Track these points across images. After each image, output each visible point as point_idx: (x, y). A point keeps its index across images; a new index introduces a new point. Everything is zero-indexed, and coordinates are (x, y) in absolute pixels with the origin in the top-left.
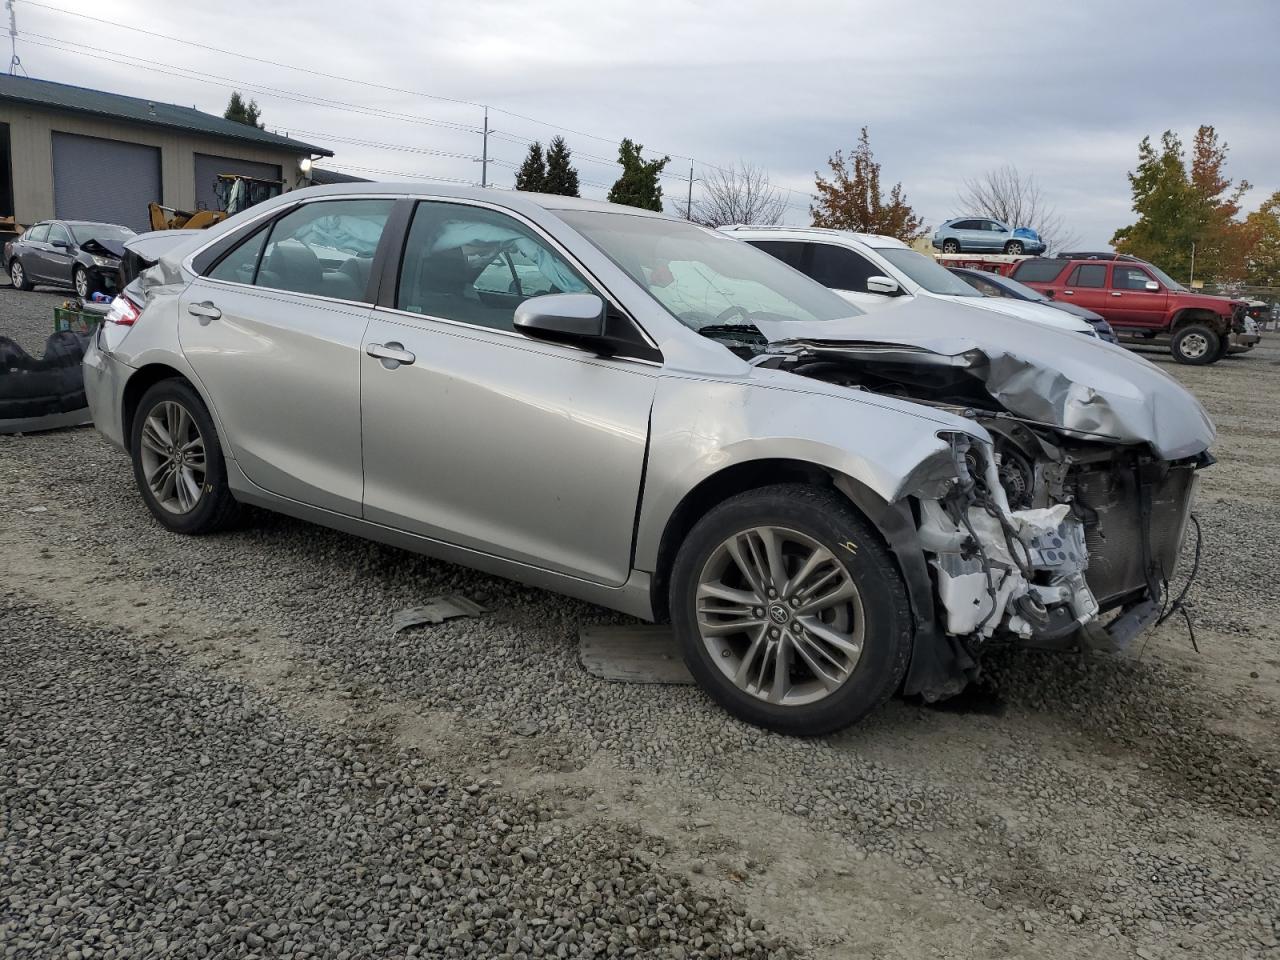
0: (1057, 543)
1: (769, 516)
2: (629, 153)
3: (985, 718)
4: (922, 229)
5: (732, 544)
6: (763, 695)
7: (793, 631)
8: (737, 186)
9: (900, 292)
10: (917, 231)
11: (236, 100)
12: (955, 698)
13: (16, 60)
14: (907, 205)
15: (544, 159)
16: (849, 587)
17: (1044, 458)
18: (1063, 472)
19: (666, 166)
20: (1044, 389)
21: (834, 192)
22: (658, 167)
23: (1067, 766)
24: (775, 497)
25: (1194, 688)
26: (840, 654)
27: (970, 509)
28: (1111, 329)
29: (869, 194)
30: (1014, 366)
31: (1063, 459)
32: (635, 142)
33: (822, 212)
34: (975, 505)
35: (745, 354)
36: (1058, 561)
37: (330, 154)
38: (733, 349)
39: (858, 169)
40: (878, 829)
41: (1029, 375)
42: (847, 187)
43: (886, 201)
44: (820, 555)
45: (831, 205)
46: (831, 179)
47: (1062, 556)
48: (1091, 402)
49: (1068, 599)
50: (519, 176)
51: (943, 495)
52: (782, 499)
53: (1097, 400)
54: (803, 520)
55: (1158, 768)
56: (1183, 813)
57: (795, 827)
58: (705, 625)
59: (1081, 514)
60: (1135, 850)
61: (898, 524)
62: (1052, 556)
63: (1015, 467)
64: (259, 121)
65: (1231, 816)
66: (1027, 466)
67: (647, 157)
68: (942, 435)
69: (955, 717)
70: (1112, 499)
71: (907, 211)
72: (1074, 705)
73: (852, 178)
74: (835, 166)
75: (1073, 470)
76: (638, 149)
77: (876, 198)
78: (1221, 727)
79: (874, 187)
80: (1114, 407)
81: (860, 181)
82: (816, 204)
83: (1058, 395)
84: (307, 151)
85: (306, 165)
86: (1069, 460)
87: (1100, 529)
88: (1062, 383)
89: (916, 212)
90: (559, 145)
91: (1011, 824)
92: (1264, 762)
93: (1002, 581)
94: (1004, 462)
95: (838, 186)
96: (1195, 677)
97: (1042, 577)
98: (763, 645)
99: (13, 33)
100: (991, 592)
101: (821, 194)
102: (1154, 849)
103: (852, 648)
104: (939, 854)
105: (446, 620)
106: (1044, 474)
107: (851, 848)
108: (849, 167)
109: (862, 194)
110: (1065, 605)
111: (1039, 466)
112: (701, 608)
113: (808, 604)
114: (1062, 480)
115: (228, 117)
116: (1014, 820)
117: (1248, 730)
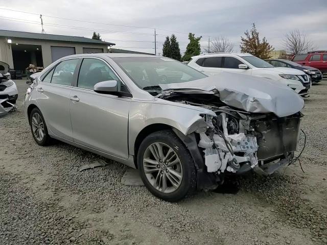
0: (246, 143)
1: (157, 139)
2: (191, 36)
3: (230, 195)
4: (272, 49)
5: (150, 147)
6: (160, 190)
7: (167, 172)
8: (220, 42)
9: (248, 68)
10: (271, 49)
11: (94, 34)
12: (215, 190)
13: (43, 30)
14: (267, 42)
15: (170, 40)
16: (178, 159)
17: (242, 119)
18: (249, 123)
19: (201, 38)
20: (239, 98)
21: (247, 41)
22: (199, 39)
23: (248, 211)
24: (159, 134)
25: (302, 184)
26: (177, 178)
27: (214, 135)
28: (321, 72)
29: (256, 41)
30: (228, 93)
31: (248, 118)
32: (193, 34)
33: (243, 47)
34: (216, 134)
35: (154, 94)
36: (246, 149)
37: (115, 44)
38: (151, 93)
39: (253, 35)
40: (178, 232)
41: (234, 95)
42: (250, 40)
43: (261, 42)
44: (171, 150)
45: (246, 45)
46: (245, 38)
47: (248, 147)
48: (254, 101)
49: (249, 160)
50: (164, 45)
51: (205, 131)
52: (160, 135)
53: (255, 101)
54: (165, 140)
55: (277, 211)
56: (278, 226)
57: (154, 231)
58: (146, 170)
59: (256, 134)
60: (256, 240)
61: (190, 141)
62: (244, 147)
63: (233, 122)
64: (100, 38)
65: (294, 228)
66: (237, 121)
67: (196, 37)
68: (201, 115)
69: (221, 195)
70: (268, 129)
71: (267, 44)
72: (260, 191)
73: (251, 37)
74: (246, 34)
75: (252, 121)
76: (194, 35)
77: (258, 42)
78: (305, 197)
79: (258, 39)
80: (261, 103)
81: (254, 37)
82: (241, 45)
83: (243, 101)
84: (109, 44)
85: (109, 48)
86: (250, 118)
87: (264, 138)
88: (245, 96)
89: (270, 44)
90: (173, 36)
91: (220, 230)
92: (314, 209)
93: (225, 156)
94: (229, 120)
95: (247, 39)
96: (304, 180)
97: (241, 154)
98: (160, 175)
99: (42, 24)
100: (221, 159)
101: (243, 42)
102: (263, 239)
103: (180, 176)
104: (193, 240)
105: (95, 167)
106: (242, 123)
107: (167, 238)
108: (250, 34)
109: (254, 41)
110: (249, 162)
111: (241, 121)
112: (145, 165)
113: (169, 164)
114: (249, 125)
115: (93, 38)
116: (222, 228)
117: (314, 198)
